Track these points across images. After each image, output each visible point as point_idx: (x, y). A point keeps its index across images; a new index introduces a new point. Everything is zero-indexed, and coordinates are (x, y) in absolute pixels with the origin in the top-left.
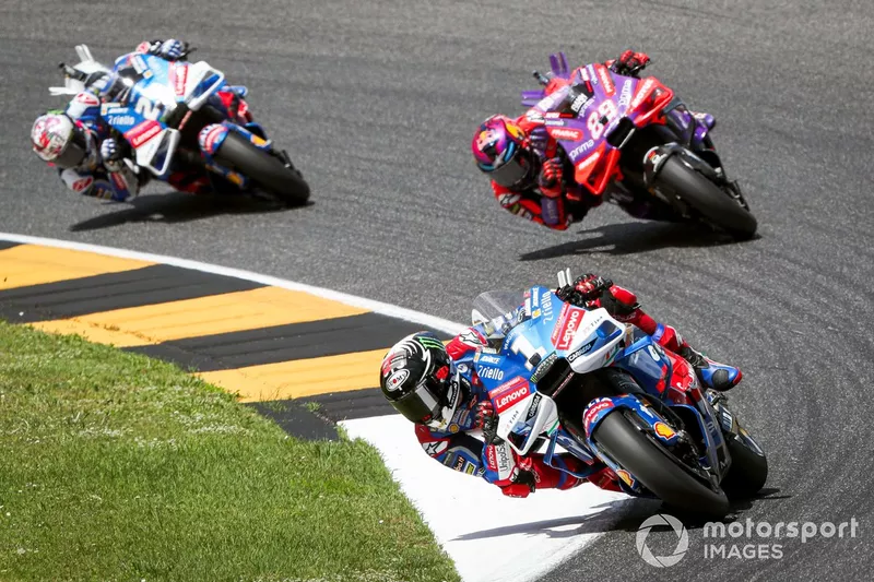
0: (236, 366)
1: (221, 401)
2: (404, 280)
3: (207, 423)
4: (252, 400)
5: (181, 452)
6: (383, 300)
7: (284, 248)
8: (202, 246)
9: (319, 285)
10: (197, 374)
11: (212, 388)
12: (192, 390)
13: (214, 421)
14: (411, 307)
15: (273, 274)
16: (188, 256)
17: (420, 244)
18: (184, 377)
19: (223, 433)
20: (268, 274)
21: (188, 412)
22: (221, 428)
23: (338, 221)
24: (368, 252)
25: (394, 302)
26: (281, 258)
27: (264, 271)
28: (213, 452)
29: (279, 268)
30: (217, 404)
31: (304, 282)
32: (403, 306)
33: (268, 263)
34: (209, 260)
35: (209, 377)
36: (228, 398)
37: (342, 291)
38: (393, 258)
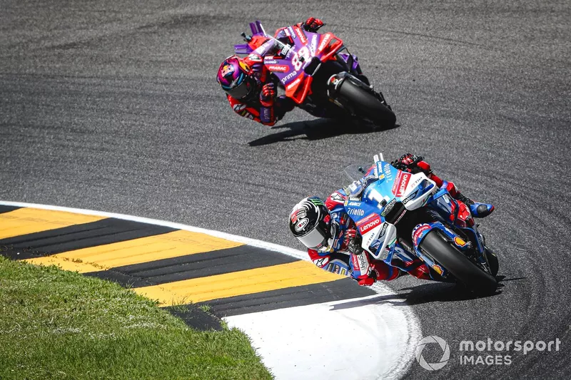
0: (157, 283)
1: (147, 306)
2: (266, 223)
3: (136, 321)
4: (167, 305)
5: (118, 341)
6: (253, 237)
7: (189, 205)
8: (136, 205)
9: (211, 229)
10: (132, 289)
11: (141, 298)
12: (127, 300)
13: (141, 320)
14: (271, 241)
15: (182, 222)
16: (127, 213)
17: (278, 200)
18: (123, 291)
19: (147, 327)
20: (178, 222)
21: (124, 314)
22: (145, 325)
23: (224, 186)
24: (243, 206)
25: (260, 238)
26: (188, 211)
27: (176, 221)
28: (139, 341)
29: (186, 218)
30: (144, 309)
31: (202, 227)
32: (265, 240)
33: (179, 215)
34: (141, 215)
35: (139, 291)
36: (151, 304)
37: (226, 232)
38: (260, 209)
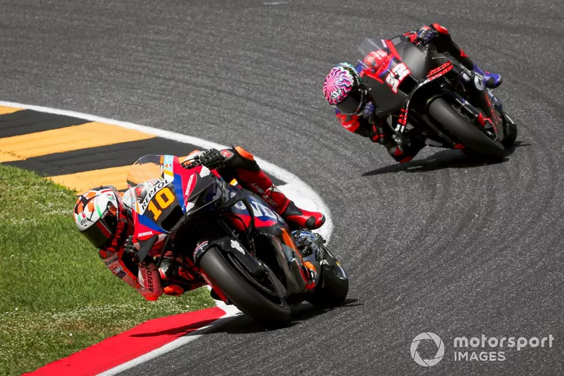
0: (75, 172)
1: (64, 194)
2: (177, 116)
3: (56, 208)
5: (39, 227)
6: (165, 129)
7: (102, 97)
8: (51, 98)
9: (124, 121)
10: (48, 178)
11: (58, 187)
12: (45, 188)
13: (60, 207)
14: (182, 132)
15: (95, 114)
16: (42, 105)
17: (188, 93)
18: (41, 180)
19: (66, 214)
20: (92, 114)
21: (44, 202)
22: (64, 212)
23: (135, 80)
24: (155, 99)
25: (171, 130)
26: (101, 103)
27: (90, 112)
28: (60, 226)
29: (100, 110)
30: (62, 197)
31: (115, 119)
32: (177, 132)
33: (92, 107)
34: (55, 107)
35: (57, 180)
36: (68, 192)
37: (138, 123)
38: (171, 102)
